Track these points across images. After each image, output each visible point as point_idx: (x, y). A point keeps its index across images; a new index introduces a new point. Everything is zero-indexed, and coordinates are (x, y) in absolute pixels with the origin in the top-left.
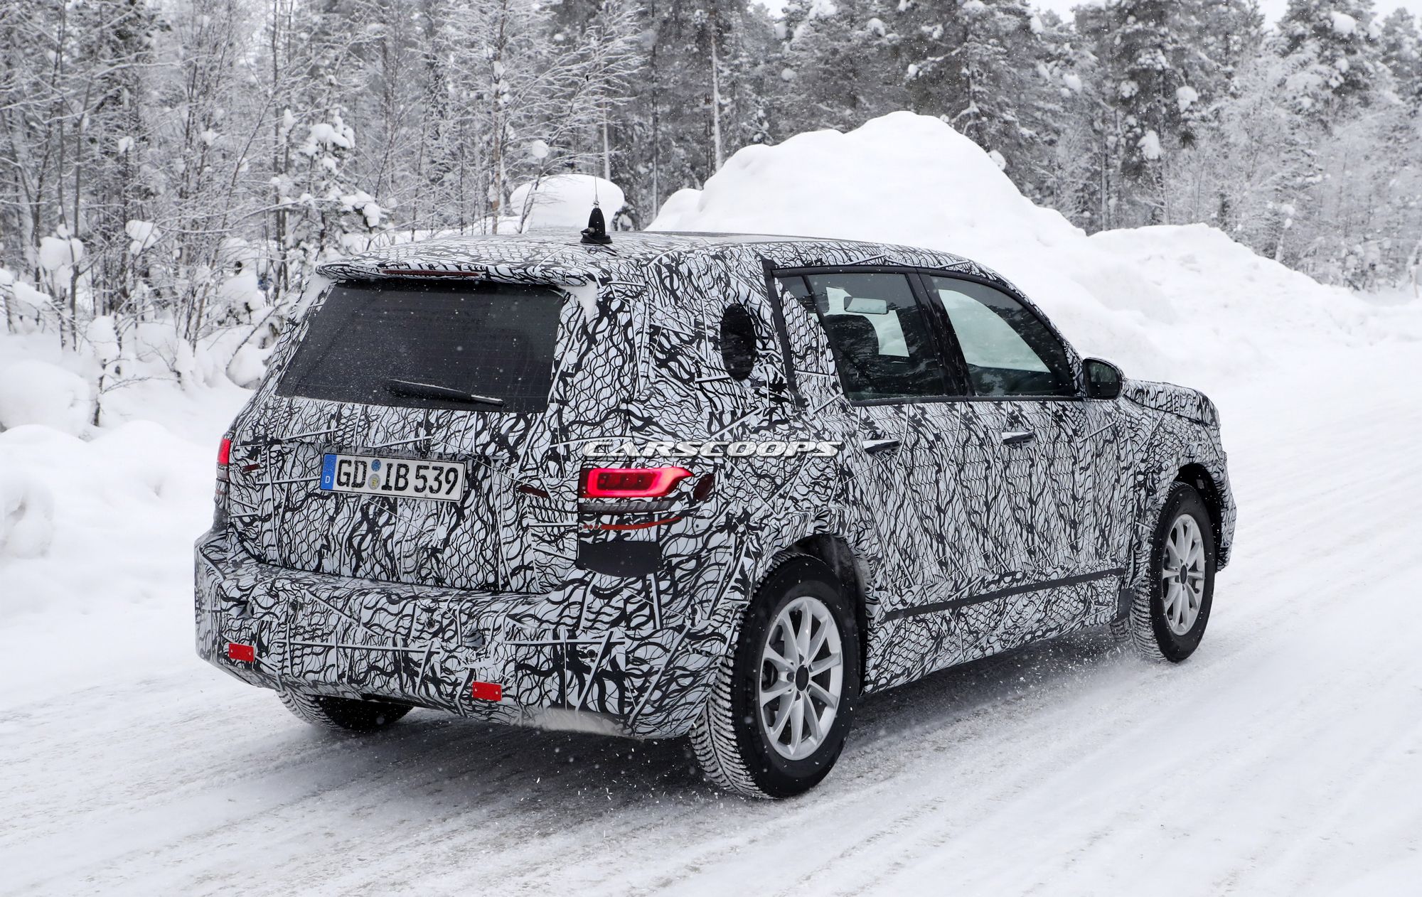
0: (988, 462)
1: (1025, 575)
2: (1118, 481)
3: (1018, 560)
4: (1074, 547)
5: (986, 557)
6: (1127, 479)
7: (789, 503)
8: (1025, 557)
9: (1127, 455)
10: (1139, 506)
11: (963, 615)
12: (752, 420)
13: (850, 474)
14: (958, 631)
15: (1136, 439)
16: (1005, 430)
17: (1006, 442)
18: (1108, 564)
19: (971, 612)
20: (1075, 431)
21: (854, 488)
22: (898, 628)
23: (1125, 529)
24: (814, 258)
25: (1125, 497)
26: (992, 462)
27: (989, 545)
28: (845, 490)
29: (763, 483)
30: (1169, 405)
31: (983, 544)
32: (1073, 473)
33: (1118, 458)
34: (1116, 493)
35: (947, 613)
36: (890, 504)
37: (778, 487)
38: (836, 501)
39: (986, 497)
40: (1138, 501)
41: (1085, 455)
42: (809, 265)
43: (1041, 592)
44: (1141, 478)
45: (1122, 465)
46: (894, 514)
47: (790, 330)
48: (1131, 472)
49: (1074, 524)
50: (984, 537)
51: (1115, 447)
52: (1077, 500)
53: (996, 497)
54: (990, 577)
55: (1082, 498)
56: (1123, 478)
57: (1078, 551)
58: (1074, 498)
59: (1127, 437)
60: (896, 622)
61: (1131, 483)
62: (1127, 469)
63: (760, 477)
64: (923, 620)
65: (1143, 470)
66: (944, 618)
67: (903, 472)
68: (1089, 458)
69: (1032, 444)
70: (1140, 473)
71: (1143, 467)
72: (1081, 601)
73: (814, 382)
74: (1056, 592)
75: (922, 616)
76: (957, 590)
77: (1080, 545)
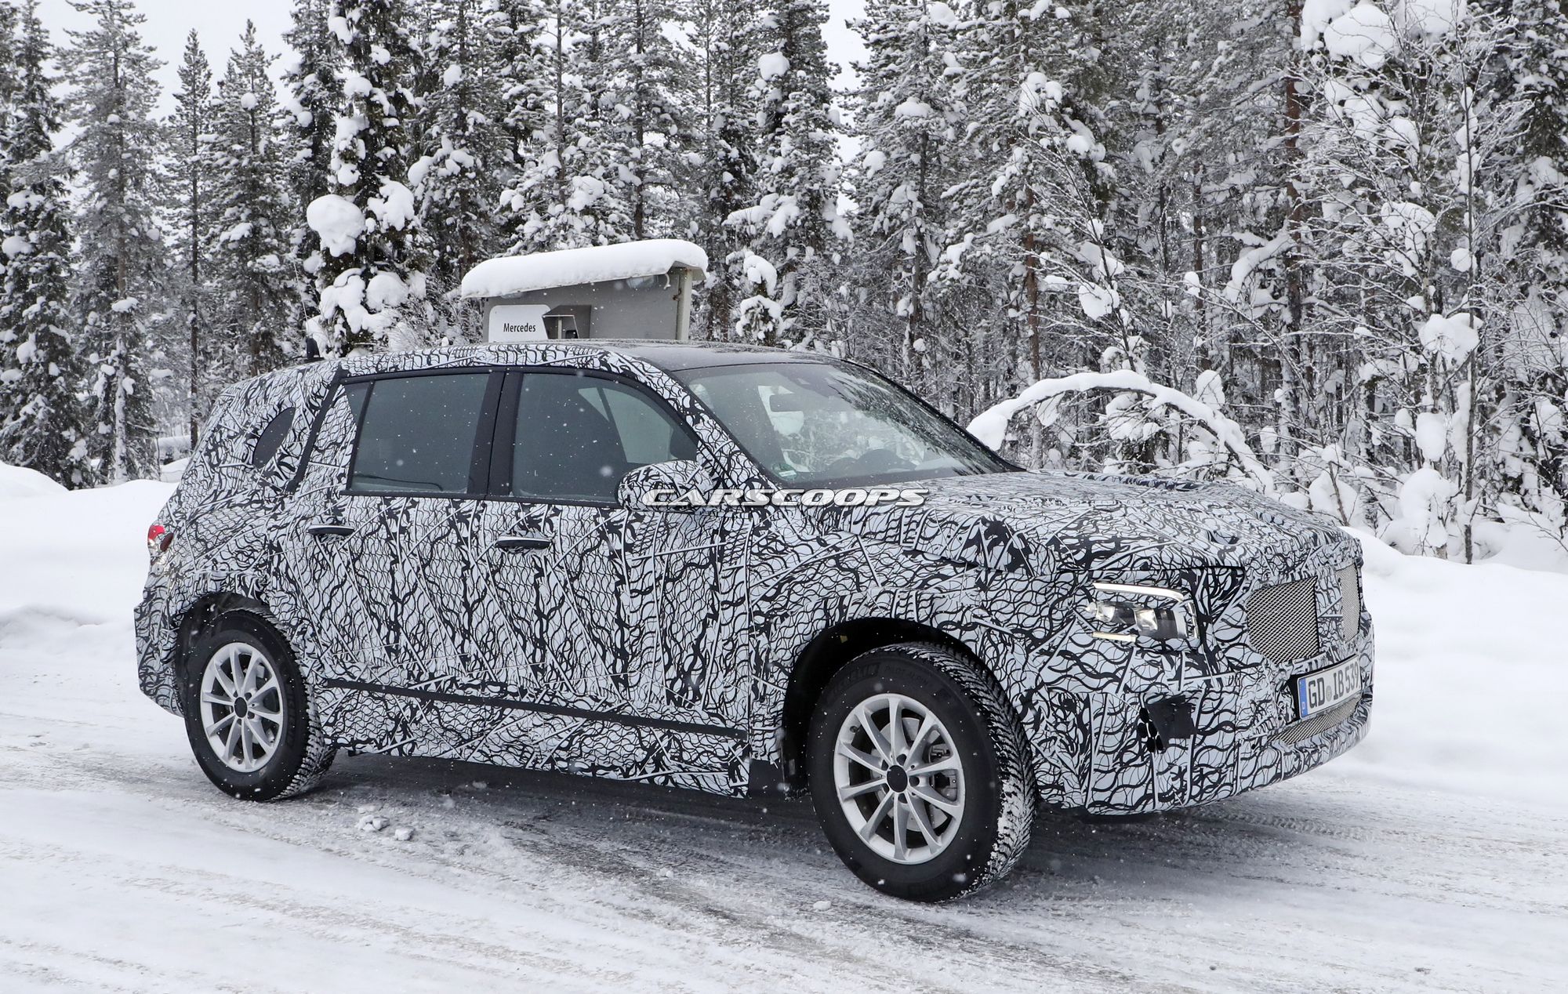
0: (468, 563)
1: (523, 692)
2: (715, 616)
3: (516, 671)
4: (620, 681)
5: (465, 659)
6: (734, 618)
7: (210, 563)
8: (526, 672)
9: (734, 587)
10: (758, 658)
11: (437, 709)
12: (238, 499)
13: (279, 549)
14: (424, 721)
15: (760, 569)
16: (512, 532)
17: (500, 545)
18: (699, 715)
19: (448, 709)
20: (628, 548)
21: (280, 562)
22: (349, 697)
23: (736, 682)
24: (391, 364)
25: (730, 639)
26: (473, 563)
27: (471, 648)
28: (269, 563)
29: (198, 545)
30: (891, 533)
31: (462, 645)
32: (617, 594)
33: (715, 588)
34: (711, 633)
35: (416, 702)
36: (324, 583)
37: (207, 550)
38: (256, 569)
39: (465, 596)
40: (757, 649)
41: (642, 577)
42: (382, 372)
43: (567, 719)
44: (760, 620)
45: (722, 598)
46: (328, 591)
47: (324, 428)
48: (740, 609)
49: (621, 653)
50: (464, 638)
51: (709, 573)
52: (628, 627)
53: (480, 600)
54: (465, 680)
55: (637, 626)
56: (726, 615)
57: (627, 687)
58: (621, 624)
59: (742, 562)
60: (347, 690)
61: (742, 622)
62: (735, 604)
63: (198, 540)
64: (382, 699)
65: (765, 611)
66: (410, 704)
67: (347, 556)
68: (650, 580)
69: (542, 553)
70: (759, 613)
71: (765, 606)
72: (644, 748)
73: (322, 472)
74: (598, 726)
75: (381, 695)
76: (418, 681)
77: (633, 680)
